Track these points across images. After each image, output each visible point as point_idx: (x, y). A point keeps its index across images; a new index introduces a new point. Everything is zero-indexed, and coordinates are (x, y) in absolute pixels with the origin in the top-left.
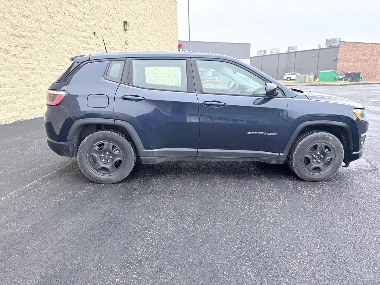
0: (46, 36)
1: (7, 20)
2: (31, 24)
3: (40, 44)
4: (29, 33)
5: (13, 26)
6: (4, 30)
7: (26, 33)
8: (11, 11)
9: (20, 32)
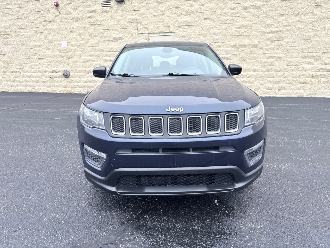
0: (306, 26)
1: (262, 22)
2: (287, 19)
3: (294, 35)
4: (283, 28)
5: (267, 26)
6: (257, 31)
7: (280, 29)
8: (269, 14)
9: (272, 29)
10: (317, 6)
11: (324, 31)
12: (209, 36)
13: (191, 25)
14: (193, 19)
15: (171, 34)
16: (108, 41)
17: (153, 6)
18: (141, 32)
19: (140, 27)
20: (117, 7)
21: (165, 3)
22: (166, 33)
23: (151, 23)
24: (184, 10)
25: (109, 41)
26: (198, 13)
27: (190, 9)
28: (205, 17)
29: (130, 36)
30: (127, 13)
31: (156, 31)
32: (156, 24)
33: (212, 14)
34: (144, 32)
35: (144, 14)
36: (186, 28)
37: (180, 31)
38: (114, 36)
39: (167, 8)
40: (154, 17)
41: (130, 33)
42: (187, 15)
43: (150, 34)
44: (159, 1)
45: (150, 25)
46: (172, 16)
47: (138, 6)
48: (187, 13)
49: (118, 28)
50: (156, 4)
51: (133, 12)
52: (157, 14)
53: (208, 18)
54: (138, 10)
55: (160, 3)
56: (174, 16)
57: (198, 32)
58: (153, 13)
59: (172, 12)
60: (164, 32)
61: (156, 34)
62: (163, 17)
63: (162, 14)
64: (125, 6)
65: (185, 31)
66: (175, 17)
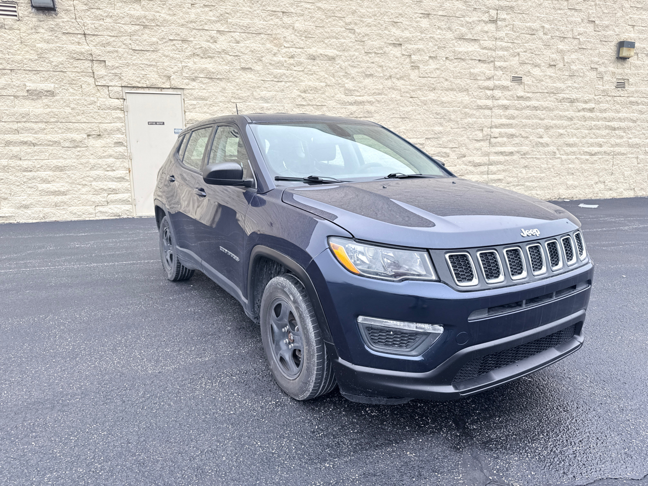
0: (401, 96)
1: (340, 85)
2: (376, 84)
3: (387, 110)
4: (371, 97)
5: (348, 92)
6: (333, 99)
7: (365, 98)
8: (349, 72)
9: (356, 98)
10: (413, 67)
11: (425, 106)
12: (252, 101)
13: (215, 77)
14: (220, 67)
15: (174, 92)
16: (14, 96)
17: (130, 31)
18: (104, 82)
19: (100, 71)
20: (34, 19)
21: (158, 27)
22: (164, 88)
23: (128, 65)
24: (200, 48)
25: (16, 97)
26: (228, 56)
27: (213, 46)
28: (243, 65)
29: (76, 88)
30: (64, 37)
31: (139, 82)
32: (140, 68)
33: (255, 60)
34: (111, 84)
35: (108, 44)
36: (205, 83)
37: (194, 88)
38: (31, 86)
39: (163, 39)
40: (134, 54)
41: (74, 82)
42: (206, 58)
43: (126, 89)
44: (144, 22)
45: (125, 70)
46: (175, 56)
47: (93, 26)
48: (205, 54)
49: (42, 69)
50: (137, 27)
51: (79, 36)
52: (141, 48)
53: (248, 68)
54: (94, 35)
55: (145, 27)
56: (178, 56)
57: (230, 92)
58: (130, 44)
59: (174, 47)
60: (159, 86)
61: (140, 89)
62: (154, 56)
63: (152, 49)
64: (58, 20)
65: (204, 89)
66: (182, 60)
